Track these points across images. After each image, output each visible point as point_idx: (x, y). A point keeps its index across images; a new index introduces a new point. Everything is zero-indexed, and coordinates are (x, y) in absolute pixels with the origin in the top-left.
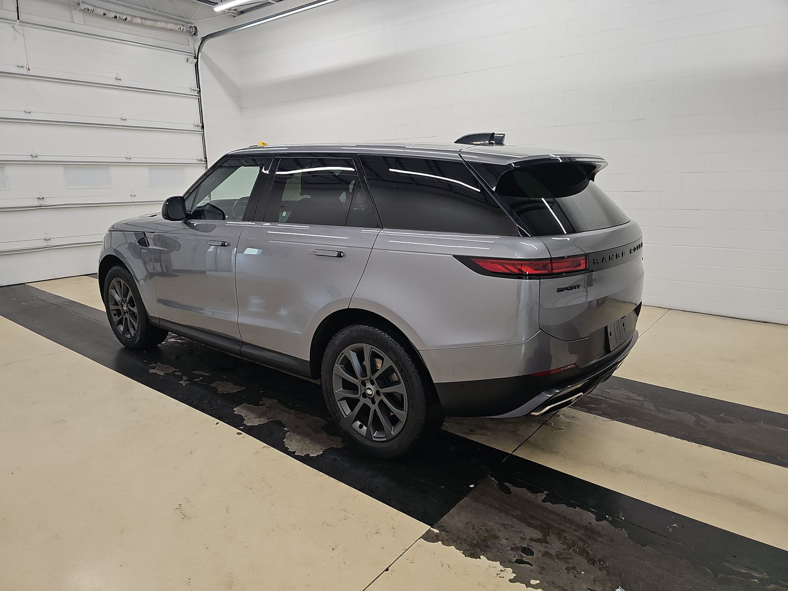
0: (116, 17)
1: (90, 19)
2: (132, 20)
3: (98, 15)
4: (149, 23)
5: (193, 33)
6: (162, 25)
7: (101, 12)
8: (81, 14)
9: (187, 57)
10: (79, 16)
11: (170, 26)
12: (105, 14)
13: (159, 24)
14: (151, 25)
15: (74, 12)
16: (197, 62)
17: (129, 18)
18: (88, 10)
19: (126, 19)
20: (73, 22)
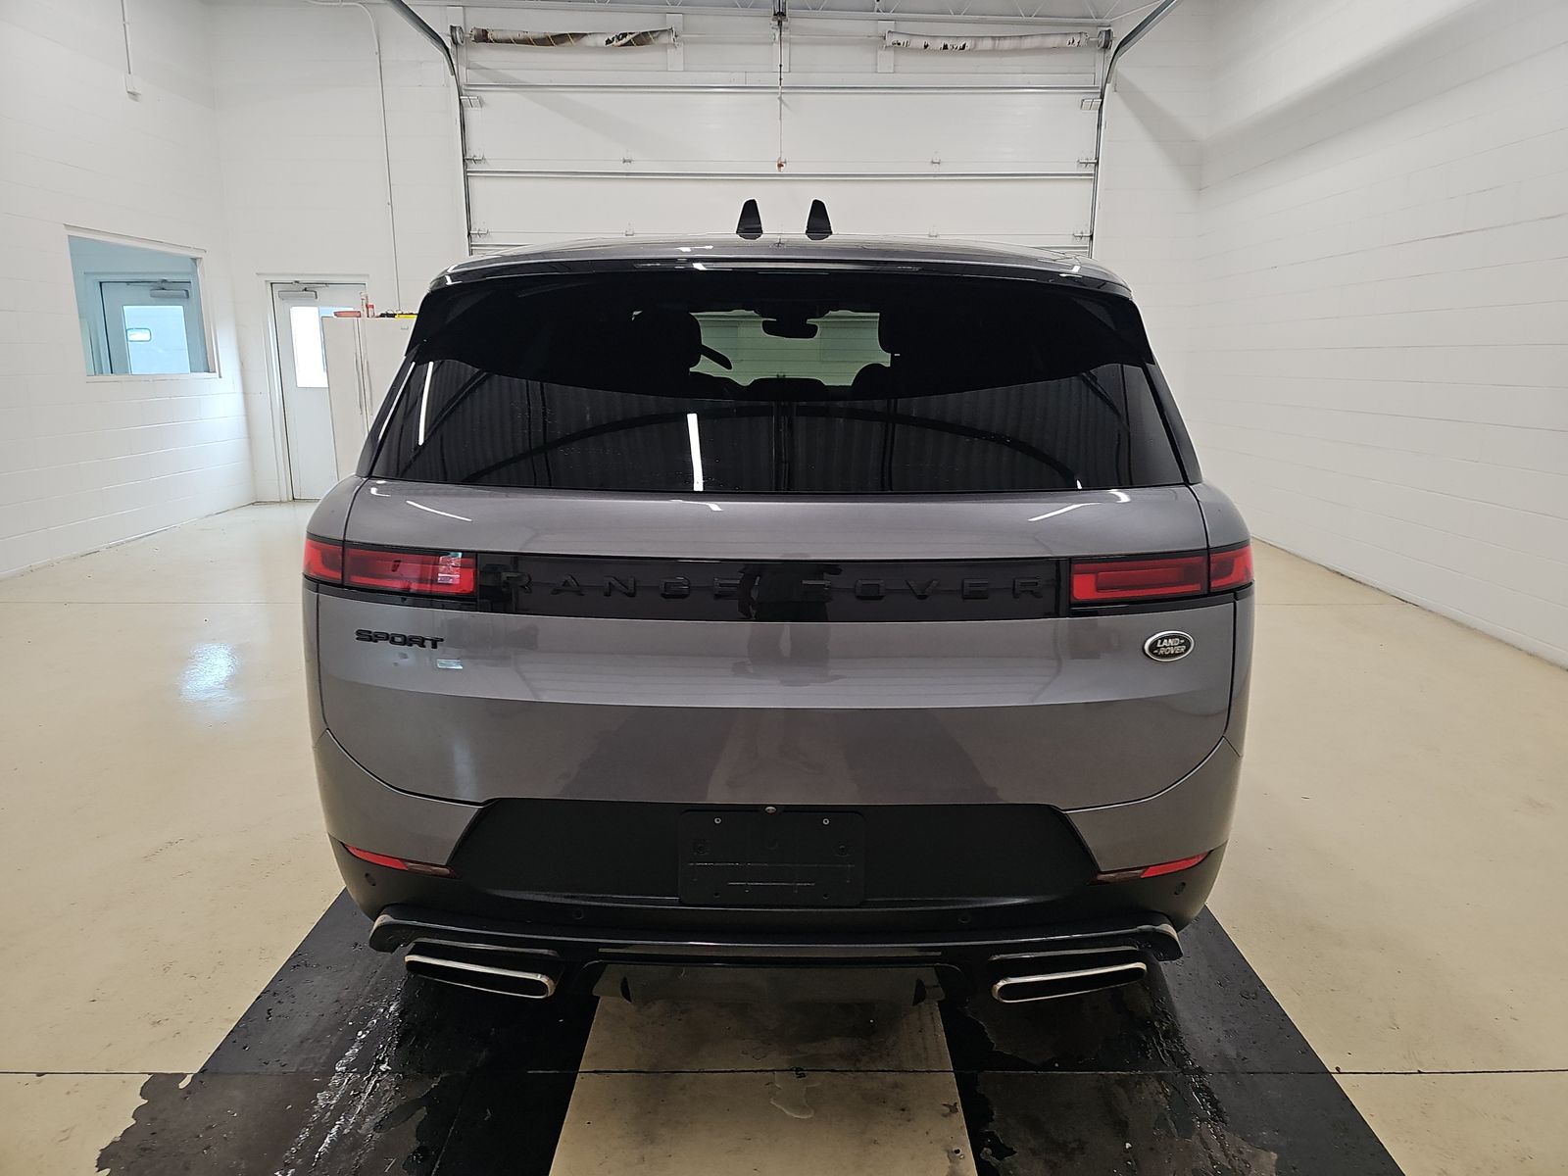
0: (945, 47)
1: (907, 61)
2: (975, 45)
3: (916, 50)
4: (1006, 44)
5: (1102, 45)
6: (1035, 42)
7: (920, 43)
8: (890, 54)
9: (1082, 97)
10: (887, 58)
11: (1052, 41)
12: (926, 47)
13: (1028, 43)
14: (1012, 47)
15: (880, 53)
16: (1102, 103)
17: (969, 45)
18: (899, 44)
19: (964, 45)
20: (876, 72)
